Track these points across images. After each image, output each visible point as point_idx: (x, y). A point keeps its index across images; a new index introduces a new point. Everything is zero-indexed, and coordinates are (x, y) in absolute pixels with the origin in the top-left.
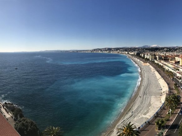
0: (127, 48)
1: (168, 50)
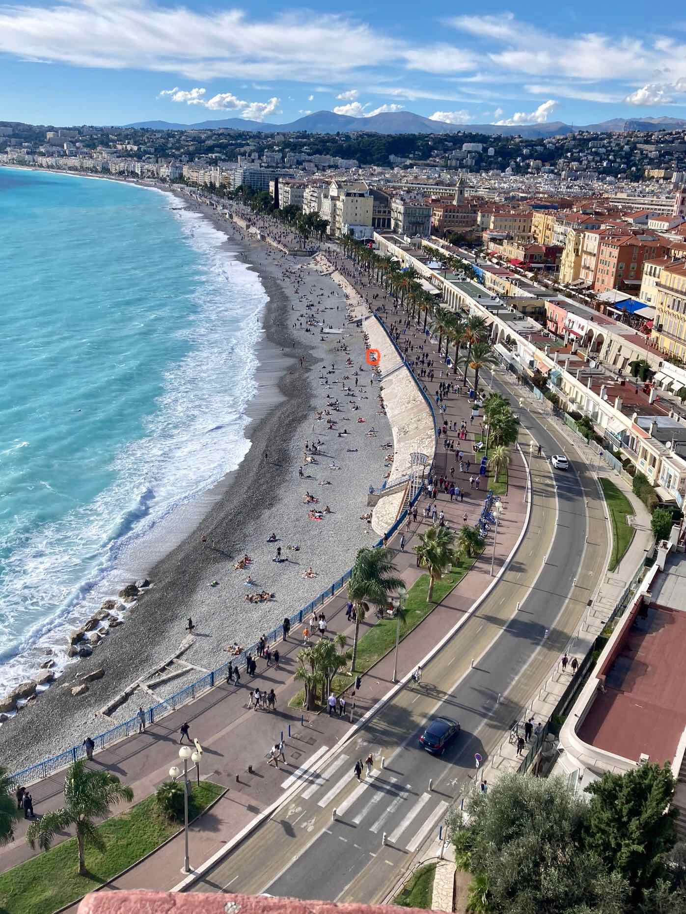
0: (170, 135)
1: (491, 151)
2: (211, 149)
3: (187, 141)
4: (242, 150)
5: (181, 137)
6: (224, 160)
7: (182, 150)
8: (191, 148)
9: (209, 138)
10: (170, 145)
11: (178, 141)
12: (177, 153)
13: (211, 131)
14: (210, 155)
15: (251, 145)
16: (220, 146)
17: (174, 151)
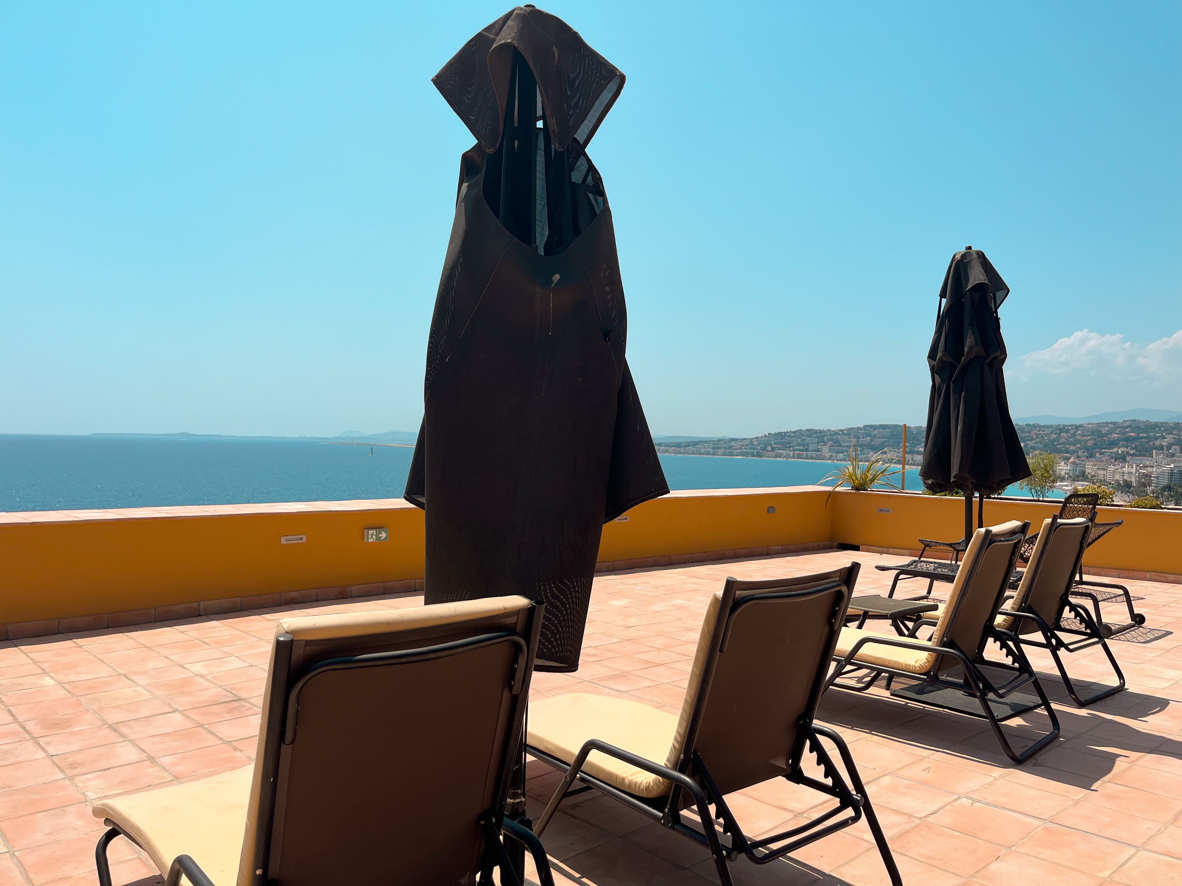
0: (1063, 429)
2: (1113, 444)
3: (1084, 436)
4: (1158, 443)
5: (1077, 431)
6: (1133, 455)
7: (1079, 445)
8: (1090, 443)
9: (1113, 431)
10: (1062, 440)
11: (1074, 435)
12: (1072, 448)
13: (1114, 423)
14: (1115, 450)
15: (1169, 438)
16: (1128, 439)
17: (1068, 446)
